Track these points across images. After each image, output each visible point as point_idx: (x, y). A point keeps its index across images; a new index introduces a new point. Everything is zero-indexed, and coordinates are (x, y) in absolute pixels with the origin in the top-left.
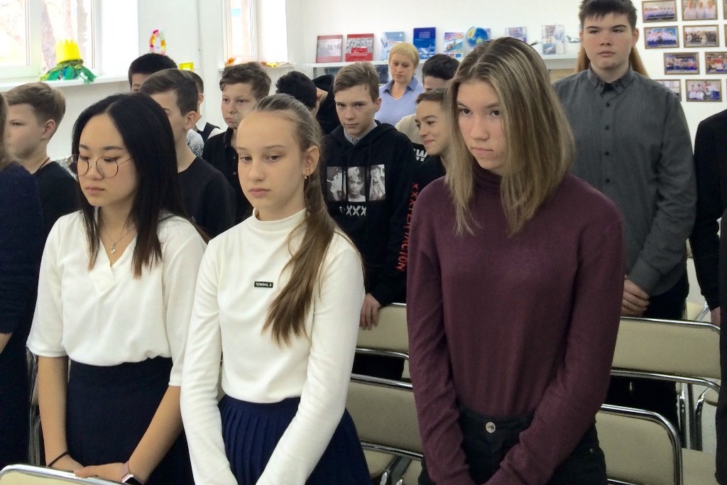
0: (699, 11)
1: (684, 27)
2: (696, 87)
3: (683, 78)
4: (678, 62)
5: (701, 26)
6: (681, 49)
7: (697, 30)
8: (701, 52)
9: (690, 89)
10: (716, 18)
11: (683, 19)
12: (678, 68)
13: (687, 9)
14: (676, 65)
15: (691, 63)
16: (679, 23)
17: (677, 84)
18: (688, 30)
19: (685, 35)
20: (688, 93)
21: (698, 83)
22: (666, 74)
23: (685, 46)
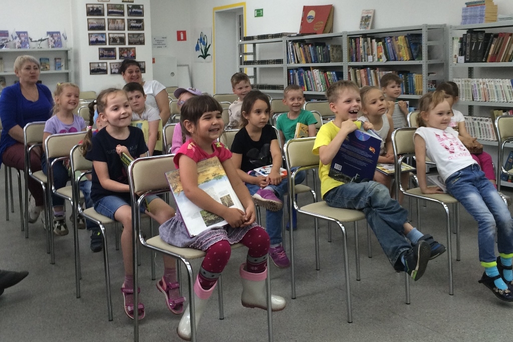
0: (116, 25)
1: (109, 34)
2: (115, 67)
3: (109, 61)
4: (106, 53)
5: (116, 34)
6: (108, 46)
7: (115, 35)
8: (117, 47)
9: (112, 67)
10: (124, 30)
11: (108, 29)
12: (106, 56)
13: (110, 25)
14: (105, 54)
15: (112, 53)
16: (107, 31)
17: (105, 65)
18: (111, 35)
19: (110, 38)
20: (111, 70)
21: (116, 64)
22: (100, 59)
23: (109, 44)
